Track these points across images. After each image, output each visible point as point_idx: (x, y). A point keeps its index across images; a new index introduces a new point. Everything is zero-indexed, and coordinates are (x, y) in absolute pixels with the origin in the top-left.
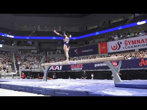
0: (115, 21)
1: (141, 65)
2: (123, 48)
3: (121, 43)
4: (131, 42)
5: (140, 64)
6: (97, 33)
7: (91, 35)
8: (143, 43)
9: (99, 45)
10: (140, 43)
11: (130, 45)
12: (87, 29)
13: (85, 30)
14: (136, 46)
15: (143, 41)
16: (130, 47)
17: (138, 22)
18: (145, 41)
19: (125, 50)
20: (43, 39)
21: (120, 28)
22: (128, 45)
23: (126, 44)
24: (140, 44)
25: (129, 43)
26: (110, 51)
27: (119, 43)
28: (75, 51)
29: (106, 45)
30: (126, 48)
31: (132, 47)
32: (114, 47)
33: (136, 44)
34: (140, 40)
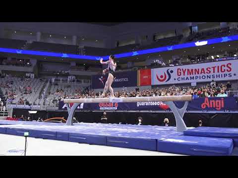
0: (162, 37)
1: (204, 106)
2: (175, 79)
3: (172, 72)
4: (186, 71)
5: (202, 106)
6: (135, 53)
7: (126, 55)
8: (203, 74)
9: (139, 71)
10: (198, 73)
11: (184, 75)
12: (118, 45)
13: (116, 46)
14: (193, 77)
15: (204, 71)
16: (184, 78)
17: (196, 42)
18: (206, 71)
19: (177, 82)
20: (45, 56)
21: (170, 49)
22: (182, 76)
23: (179, 74)
24: (198, 75)
25: (184, 73)
26: (155, 82)
27: (169, 71)
28: (100, 79)
29: (150, 73)
30: (179, 79)
31: (187, 78)
32: (162, 77)
33: (193, 74)
34: (198, 69)
